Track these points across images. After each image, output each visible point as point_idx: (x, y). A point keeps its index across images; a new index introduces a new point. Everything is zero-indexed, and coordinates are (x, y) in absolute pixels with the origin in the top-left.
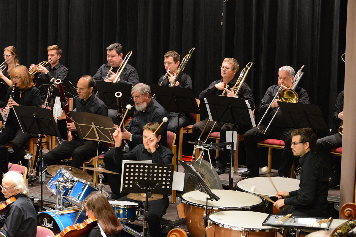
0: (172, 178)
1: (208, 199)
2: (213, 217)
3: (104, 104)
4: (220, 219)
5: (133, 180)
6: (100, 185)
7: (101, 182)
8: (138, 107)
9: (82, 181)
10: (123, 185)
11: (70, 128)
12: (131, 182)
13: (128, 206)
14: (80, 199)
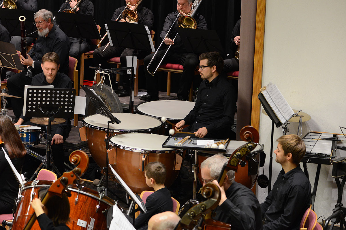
0: (74, 102)
1: (109, 122)
2: (114, 140)
3: (7, 30)
4: (121, 142)
5: (36, 105)
6: (4, 110)
7: (4, 107)
8: (41, 32)
10: (26, 110)
12: (34, 107)
13: (31, 130)
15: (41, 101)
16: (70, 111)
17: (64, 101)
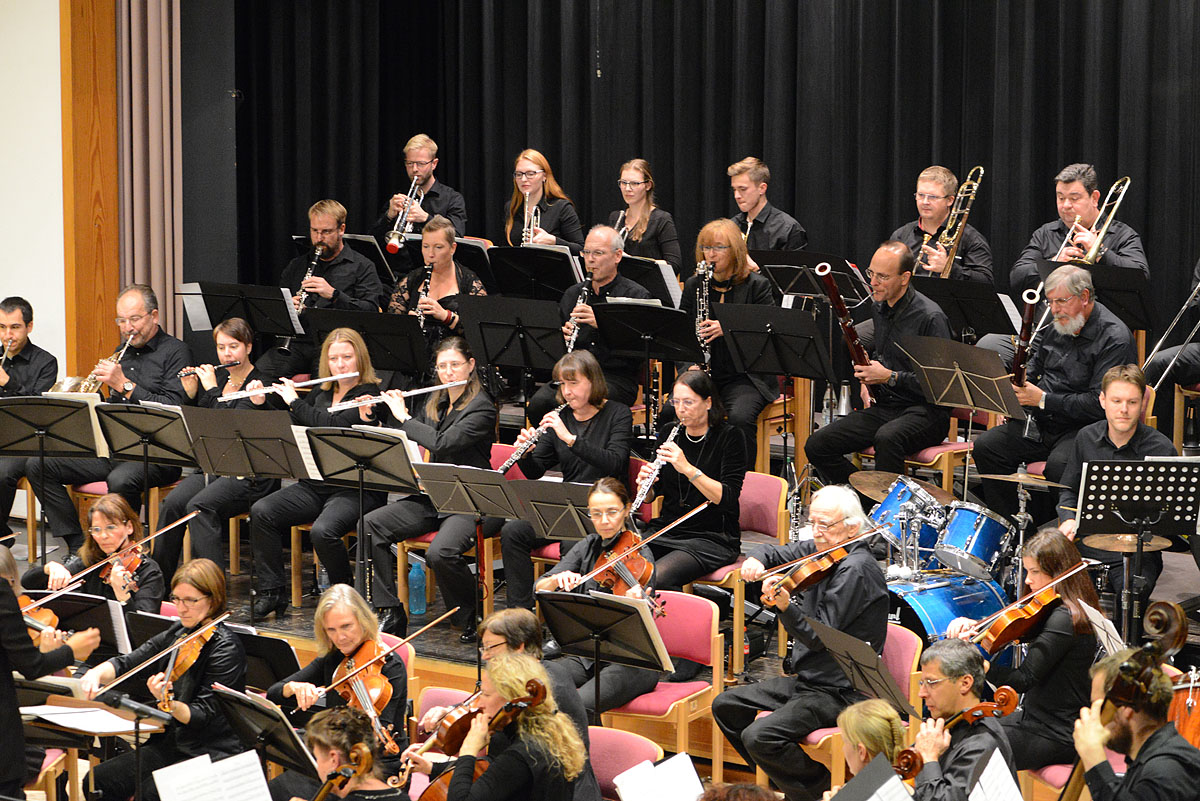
5: (1107, 502)
9: (971, 508)
10: (1082, 515)
11: (863, 378)
12: (1101, 507)
14: (969, 551)
15: (1120, 493)
16: (1188, 518)
17: (1175, 494)
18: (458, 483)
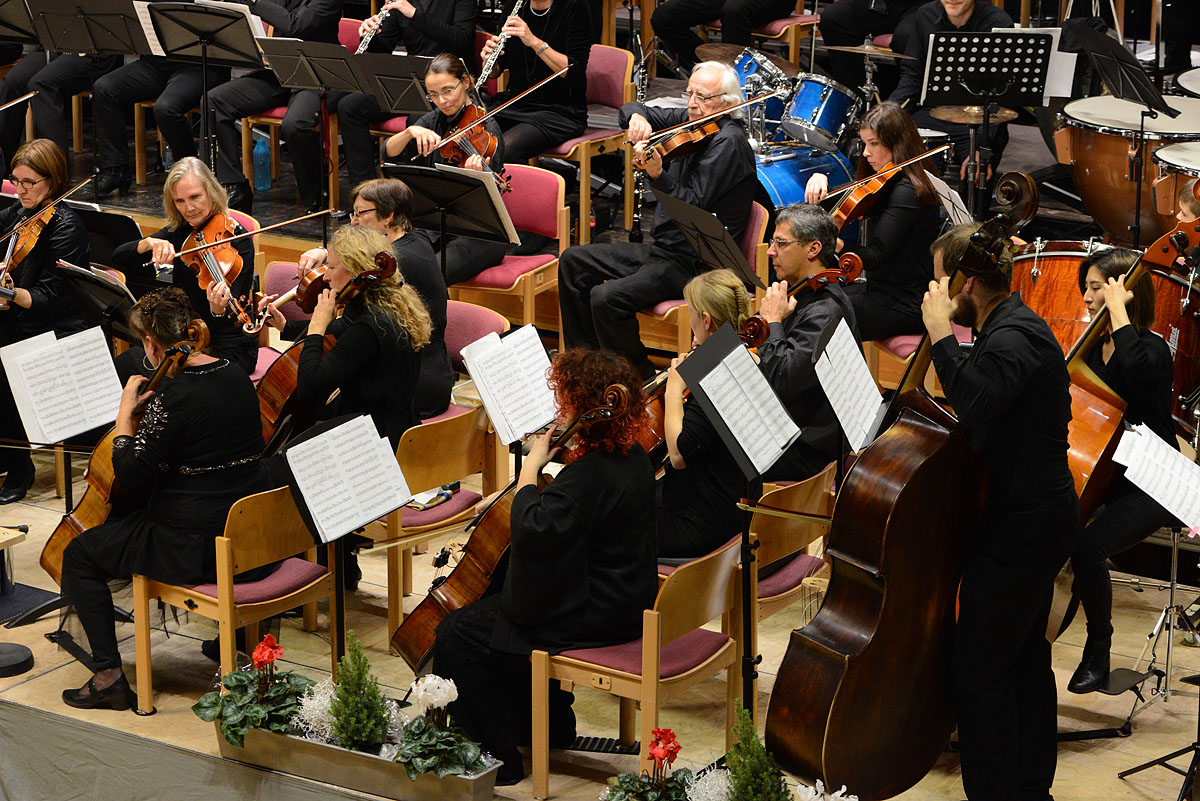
0: (1044, 67)
1: (1144, 114)
9: (818, 79)
12: (948, 79)
14: (816, 123)
16: (1035, 90)
17: (1022, 65)
18: (302, 58)
